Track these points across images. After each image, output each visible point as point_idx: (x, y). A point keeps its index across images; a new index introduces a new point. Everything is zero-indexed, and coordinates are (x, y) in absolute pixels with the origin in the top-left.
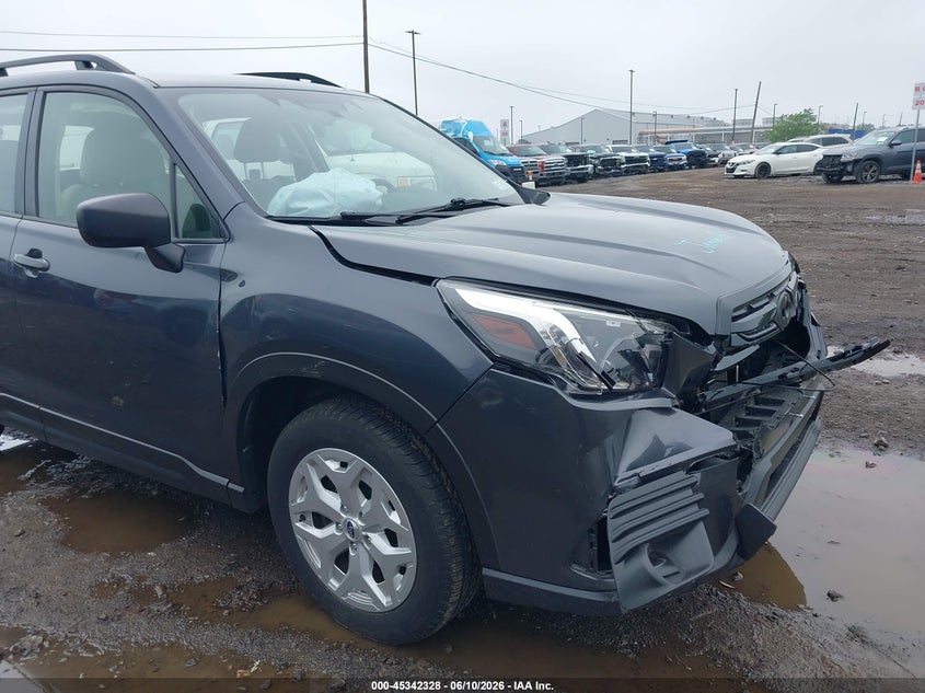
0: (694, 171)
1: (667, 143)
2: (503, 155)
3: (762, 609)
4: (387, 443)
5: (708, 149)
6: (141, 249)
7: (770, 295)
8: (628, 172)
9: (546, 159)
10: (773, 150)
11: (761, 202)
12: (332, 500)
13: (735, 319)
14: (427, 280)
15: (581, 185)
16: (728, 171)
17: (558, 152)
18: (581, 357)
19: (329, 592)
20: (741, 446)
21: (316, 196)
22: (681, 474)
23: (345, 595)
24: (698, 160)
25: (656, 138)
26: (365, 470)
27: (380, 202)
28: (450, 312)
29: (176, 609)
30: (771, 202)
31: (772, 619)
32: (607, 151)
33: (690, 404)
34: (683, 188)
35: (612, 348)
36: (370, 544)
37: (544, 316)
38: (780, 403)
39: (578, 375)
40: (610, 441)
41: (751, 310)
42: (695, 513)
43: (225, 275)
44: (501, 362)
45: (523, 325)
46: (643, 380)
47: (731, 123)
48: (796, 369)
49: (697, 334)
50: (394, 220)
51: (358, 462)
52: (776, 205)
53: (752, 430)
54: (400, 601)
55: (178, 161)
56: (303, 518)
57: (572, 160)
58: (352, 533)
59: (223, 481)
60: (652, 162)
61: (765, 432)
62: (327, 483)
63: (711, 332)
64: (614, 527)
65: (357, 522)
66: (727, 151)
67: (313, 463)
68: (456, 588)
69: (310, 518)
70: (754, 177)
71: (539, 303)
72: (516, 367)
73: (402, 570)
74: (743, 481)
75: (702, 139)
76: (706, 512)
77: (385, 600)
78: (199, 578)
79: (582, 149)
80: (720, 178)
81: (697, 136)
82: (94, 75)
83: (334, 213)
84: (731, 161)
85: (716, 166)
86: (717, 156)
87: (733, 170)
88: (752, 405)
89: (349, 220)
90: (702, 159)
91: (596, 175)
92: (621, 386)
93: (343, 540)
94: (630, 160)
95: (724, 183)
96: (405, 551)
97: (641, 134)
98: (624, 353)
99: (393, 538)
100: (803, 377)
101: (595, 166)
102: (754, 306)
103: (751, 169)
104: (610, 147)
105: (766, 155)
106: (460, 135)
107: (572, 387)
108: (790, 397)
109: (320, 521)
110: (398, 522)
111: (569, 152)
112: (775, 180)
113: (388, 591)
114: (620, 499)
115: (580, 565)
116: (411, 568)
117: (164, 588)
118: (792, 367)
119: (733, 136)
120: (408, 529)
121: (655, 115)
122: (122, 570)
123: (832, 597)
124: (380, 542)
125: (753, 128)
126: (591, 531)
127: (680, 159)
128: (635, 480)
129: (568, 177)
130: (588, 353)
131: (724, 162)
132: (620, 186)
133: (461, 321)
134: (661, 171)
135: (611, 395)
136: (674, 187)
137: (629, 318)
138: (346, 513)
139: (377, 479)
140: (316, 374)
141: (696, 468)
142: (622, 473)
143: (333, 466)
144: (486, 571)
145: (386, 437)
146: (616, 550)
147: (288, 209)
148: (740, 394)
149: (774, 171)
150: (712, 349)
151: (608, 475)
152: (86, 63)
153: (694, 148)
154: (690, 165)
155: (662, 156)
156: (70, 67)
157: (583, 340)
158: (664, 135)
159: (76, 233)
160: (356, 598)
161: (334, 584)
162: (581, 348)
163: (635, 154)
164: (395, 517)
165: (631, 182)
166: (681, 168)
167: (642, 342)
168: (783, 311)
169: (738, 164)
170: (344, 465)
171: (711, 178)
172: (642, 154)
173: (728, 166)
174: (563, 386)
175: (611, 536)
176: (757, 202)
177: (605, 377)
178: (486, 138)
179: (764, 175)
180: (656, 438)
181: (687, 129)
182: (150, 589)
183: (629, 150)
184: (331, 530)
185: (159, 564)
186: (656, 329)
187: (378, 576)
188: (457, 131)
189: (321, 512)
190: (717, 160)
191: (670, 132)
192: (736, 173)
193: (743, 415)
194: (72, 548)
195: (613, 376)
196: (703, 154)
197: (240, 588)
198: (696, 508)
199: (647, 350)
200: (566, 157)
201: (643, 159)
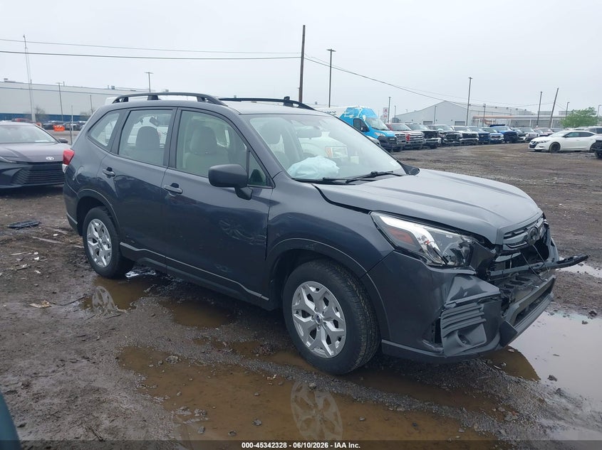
0: (508, 145)
1: (491, 126)
2: (383, 130)
3: (513, 378)
4: (337, 281)
5: (518, 131)
6: (233, 189)
7: (525, 229)
8: (463, 144)
9: (411, 133)
10: (563, 135)
11: (550, 169)
12: (311, 305)
13: (505, 238)
14: (366, 211)
15: (433, 150)
16: (531, 146)
17: (419, 129)
18: (434, 249)
19: (306, 348)
20: (504, 296)
21: (310, 169)
22: (475, 304)
23: (313, 349)
24: (512, 138)
25: (484, 121)
26: (326, 292)
27: (337, 172)
28: (376, 226)
29: (234, 352)
30: (557, 169)
31: (518, 383)
32: (451, 130)
33: (482, 275)
34: (499, 156)
35: (448, 247)
36: (326, 326)
37: (419, 231)
38: (528, 280)
39: (432, 256)
40: (445, 286)
41: (514, 235)
42: (480, 320)
43: (272, 203)
44: (398, 249)
45: (410, 234)
46: (460, 261)
47: (537, 113)
48: (538, 265)
49: (487, 243)
50: (344, 182)
51: (324, 288)
52: (559, 172)
53: (510, 290)
54: (337, 353)
55: (251, 150)
56: (297, 313)
57: (427, 134)
58: (319, 320)
59: (259, 295)
60: (480, 137)
61: (516, 291)
62: (310, 297)
63: (493, 243)
64: (443, 323)
65: (321, 316)
66: (532, 132)
67: (304, 288)
68: (363, 348)
69: (300, 313)
70: (548, 152)
71: (417, 225)
72: (405, 251)
73: (340, 339)
74: (505, 311)
75: (516, 123)
76: (484, 320)
77: (331, 353)
78: (242, 341)
79: (434, 128)
80: (525, 151)
81: (512, 121)
82: (206, 105)
83: (320, 178)
84: (533, 140)
85: (524, 142)
86: (524, 135)
87: (534, 146)
88: (514, 280)
89: (327, 181)
90: (514, 137)
91: (443, 145)
92: (450, 263)
93: (314, 323)
94: (465, 136)
95: (528, 154)
96: (342, 330)
97: (474, 118)
98: (453, 250)
99: (336, 324)
100: (543, 270)
101: (442, 139)
102: (516, 233)
103: (547, 146)
104: (453, 127)
105: (557, 137)
106: (358, 117)
107: (429, 262)
108: (533, 279)
109: (305, 314)
110: (339, 317)
111: (426, 129)
112: (562, 154)
113: (333, 348)
114: (447, 311)
115: (427, 340)
116: (344, 338)
117: (227, 343)
118: (536, 264)
119: (537, 122)
120: (344, 320)
121: (484, 107)
122: (205, 334)
123: (551, 378)
124: (330, 326)
125: (552, 117)
126: (433, 325)
127: (499, 137)
128: (454, 305)
129: (424, 145)
130: (437, 248)
131: (529, 140)
132: (458, 152)
133: (381, 230)
134: (485, 144)
135: (446, 267)
136: (494, 156)
137: (457, 234)
138: (317, 311)
139: (332, 297)
140: (312, 249)
141: (483, 302)
142: (448, 302)
143: (313, 289)
144: (383, 341)
145: (337, 278)
146: (443, 332)
147: (297, 174)
148: (508, 274)
149: (562, 148)
150: (494, 251)
151: (443, 302)
152: (202, 98)
153: (509, 130)
154: (506, 141)
155: (487, 134)
156: (195, 99)
157: (436, 242)
158: (490, 119)
159: (207, 180)
160: (318, 351)
161: (308, 344)
162: (435, 245)
163: (469, 132)
164: (338, 314)
165: (465, 151)
166: (500, 142)
167: (461, 245)
168: (532, 237)
169: (538, 143)
170: (317, 290)
171: (519, 150)
172: (474, 132)
173: (531, 143)
174: (425, 261)
175: (442, 326)
176: (548, 169)
177: (444, 259)
178: (374, 119)
179: (556, 150)
180: (461, 288)
181: (506, 116)
182: (221, 343)
183: (465, 130)
184: (309, 319)
185: (223, 333)
186: (468, 240)
187: (329, 341)
188: (356, 114)
189: (305, 310)
190: (524, 138)
191: (494, 118)
192: (536, 148)
193: (509, 284)
194: (179, 323)
195: (448, 259)
196: (515, 134)
197: (261, 346)
198: (480, 318)
199: (463, 249)
200: (424, 132)
201: (474, 136)
